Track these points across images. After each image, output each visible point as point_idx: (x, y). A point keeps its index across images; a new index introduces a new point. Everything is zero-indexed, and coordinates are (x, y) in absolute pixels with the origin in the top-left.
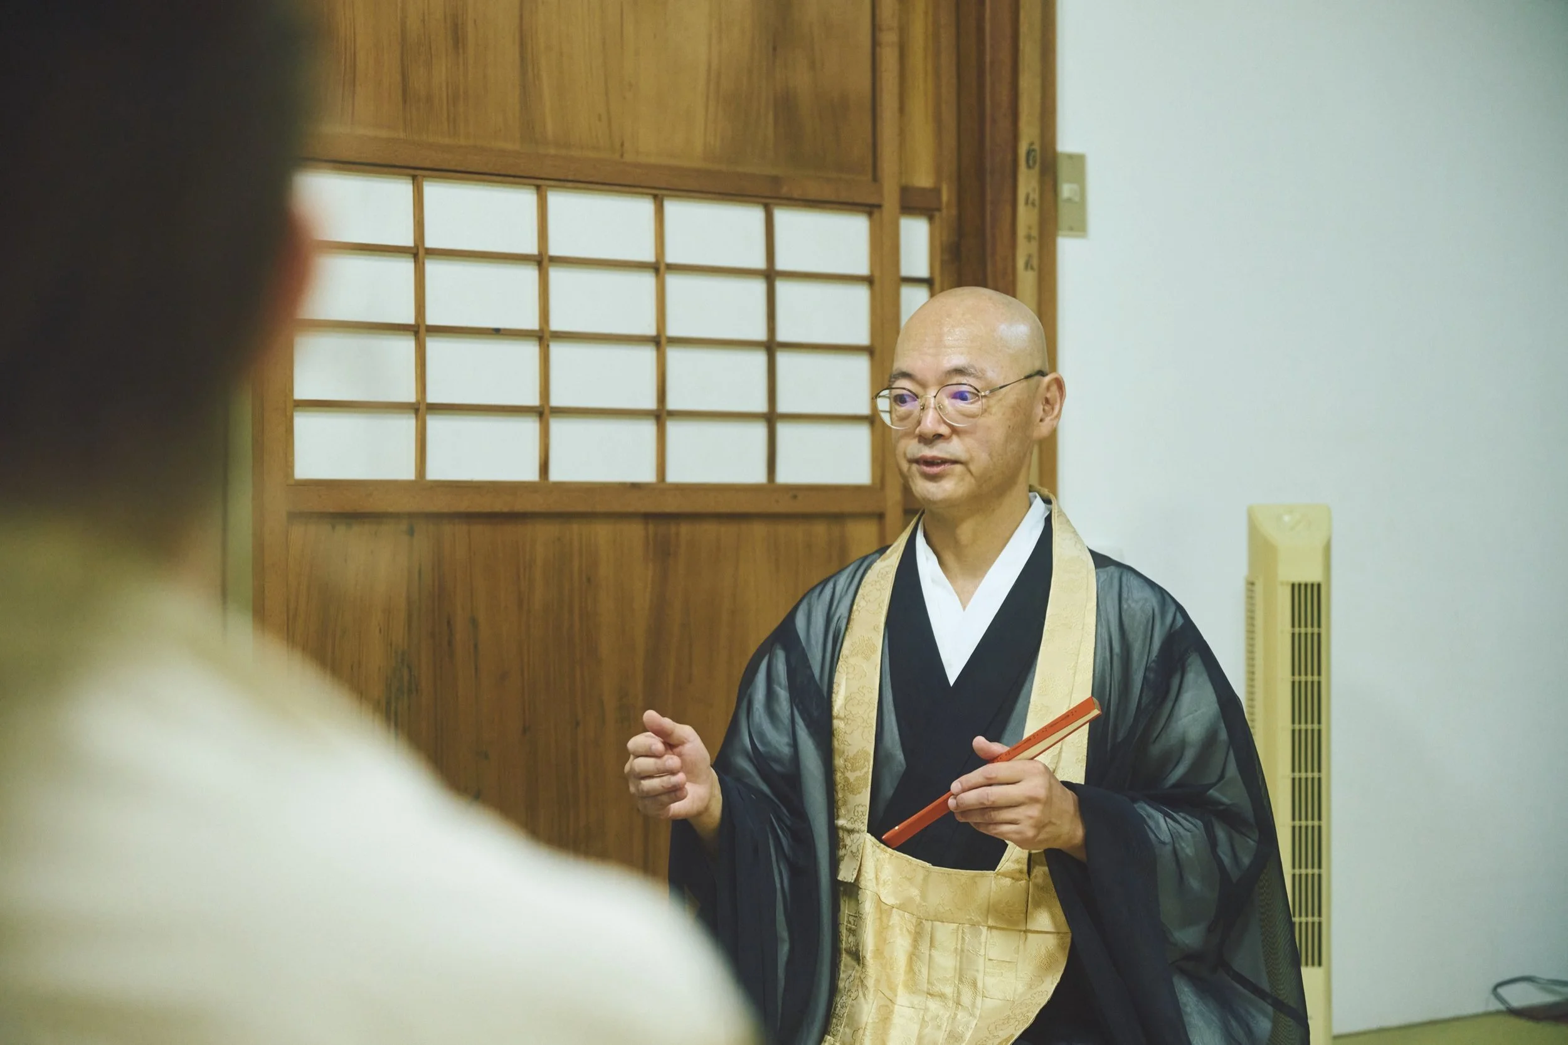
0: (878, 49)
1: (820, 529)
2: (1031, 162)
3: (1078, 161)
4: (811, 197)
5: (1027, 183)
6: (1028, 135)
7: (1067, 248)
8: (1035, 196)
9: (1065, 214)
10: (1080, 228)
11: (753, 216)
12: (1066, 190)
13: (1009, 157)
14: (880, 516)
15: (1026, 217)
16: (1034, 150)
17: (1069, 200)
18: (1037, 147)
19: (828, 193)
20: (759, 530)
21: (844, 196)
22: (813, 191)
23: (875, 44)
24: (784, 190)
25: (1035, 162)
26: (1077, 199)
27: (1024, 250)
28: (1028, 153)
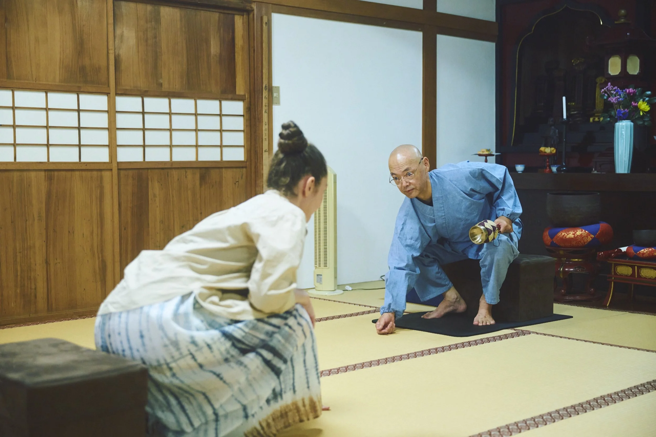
0: (109, 54)
1: (95, 173)
2: (266, 89)
3: (278, 88)
4: (90, 91)
5: (265, 94)
6: (265, 83)
7: (275, 108)
8: (267, 96)
9: (275, 100)
10: (278, 103)
11: (74, 96)
12: (275, 95)
13: (261, 88)
14: (111, 170)
15: (265, 101)
16: (267, 86)
17: (276, 97)
18: (267, 85)
19: (94, 90)
20: (77, 173)
21: (99, 91)
22: (90, 90)
23: (108, 53)
24: (82, 90)
25: (267, 89)
26: (278, 97)
27: (264, 108)
28: (265, 87)
